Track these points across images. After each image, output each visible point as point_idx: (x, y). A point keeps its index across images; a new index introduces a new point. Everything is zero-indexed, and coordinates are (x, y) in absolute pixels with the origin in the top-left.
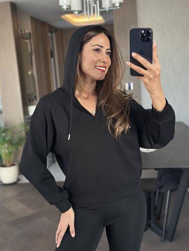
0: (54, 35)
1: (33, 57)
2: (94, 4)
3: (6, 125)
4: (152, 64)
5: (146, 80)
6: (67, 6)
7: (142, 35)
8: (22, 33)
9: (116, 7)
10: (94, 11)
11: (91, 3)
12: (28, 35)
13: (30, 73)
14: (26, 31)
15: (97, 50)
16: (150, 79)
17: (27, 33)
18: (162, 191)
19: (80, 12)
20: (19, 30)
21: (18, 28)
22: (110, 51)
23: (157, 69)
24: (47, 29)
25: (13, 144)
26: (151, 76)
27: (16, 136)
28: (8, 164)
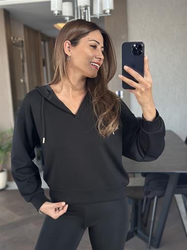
0: (47, 44)
1: (25, 64)
2: (85, 9)
4: (143, 77)
5: (138, 93)
6: (58, 11)
11: (82, 9)
12: (21, 42)
13: (22, 81)
14: (19, 39)
16: (142, 92)
17: (19, 41)
18: (150, 196)
20: (12, 38)
21: (11, 36)
23: (148, 82)
24: (40, 38)
25: (3, 150)
26: (143, 89)
27: (6, 142)
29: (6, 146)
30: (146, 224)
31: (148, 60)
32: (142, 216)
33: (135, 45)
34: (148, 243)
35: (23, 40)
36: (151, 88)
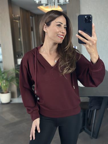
0: (33, 18)
1: (21, 30)
3: (4, 69)
5: (88, 46)
6: (39, 1)
7: (86, 18)
8: (14, 17)
9: (67, 2)
10: (54, 4)
12: (18, 18)
13: (19, 39)
14: (17, 16)
15: (59, 25)
16: (90, 46)
17: (17, 17)
19: (47, 5)
20: (13, 15)
22: (66, 26)
23: (94, 40)
26: (91, 44)
27: (10, 76)
28: (5, 92)
29: (10, 78)
30: (90, 125)
31: (94, 26)
32: (88, 119)
33: (86, 17)
34: (91, 135)
35: (20, 16)
36: (96, 43)
